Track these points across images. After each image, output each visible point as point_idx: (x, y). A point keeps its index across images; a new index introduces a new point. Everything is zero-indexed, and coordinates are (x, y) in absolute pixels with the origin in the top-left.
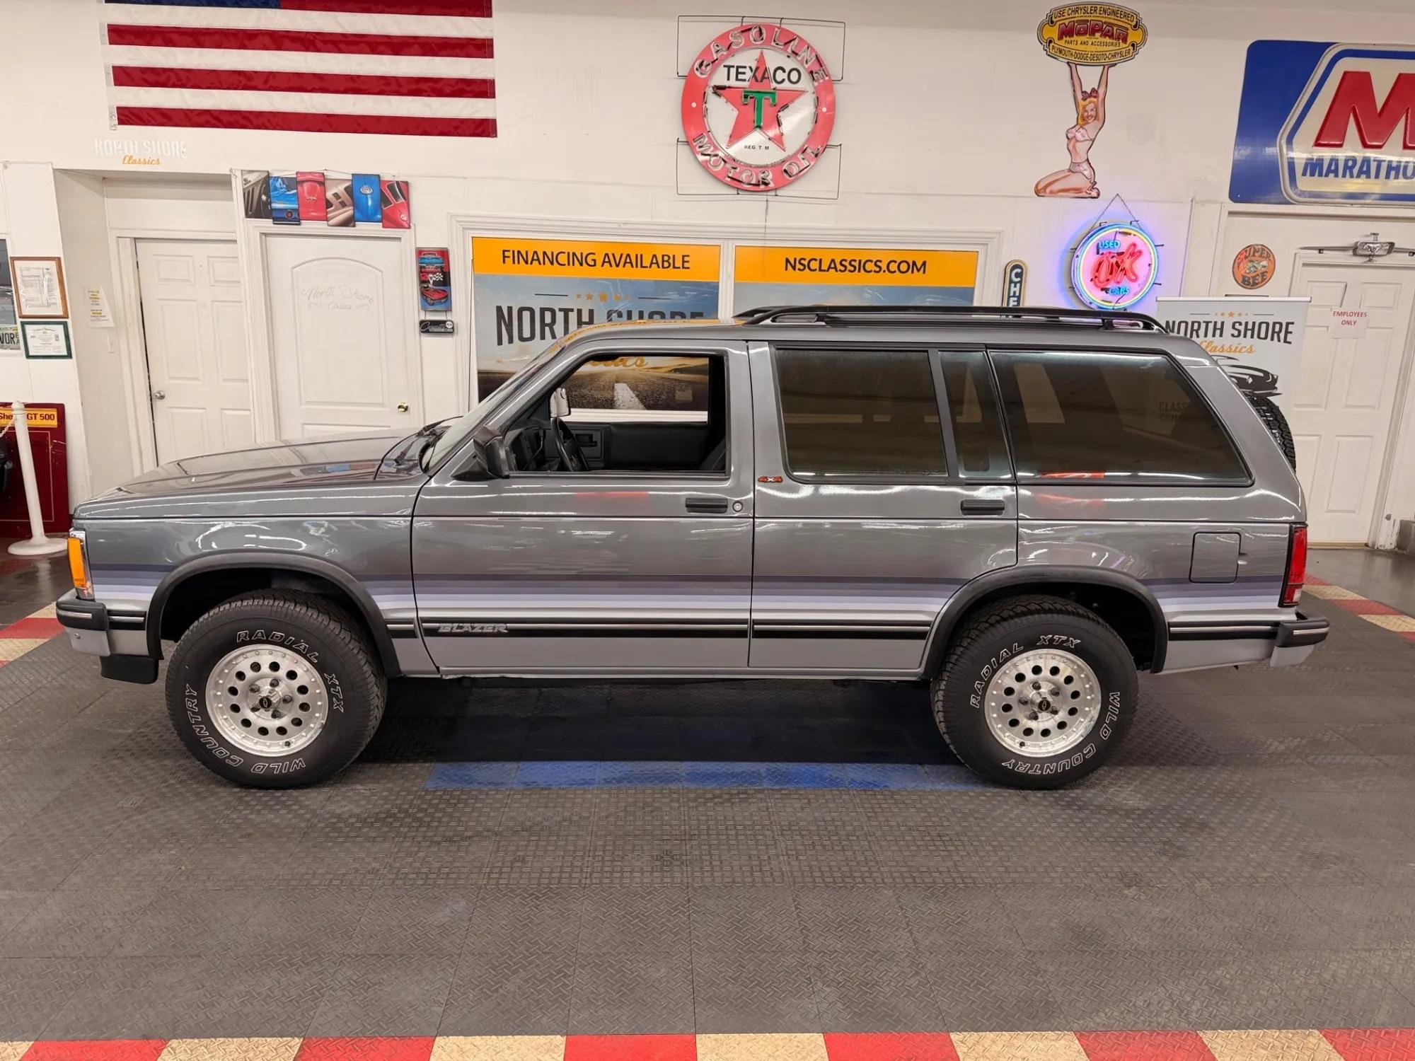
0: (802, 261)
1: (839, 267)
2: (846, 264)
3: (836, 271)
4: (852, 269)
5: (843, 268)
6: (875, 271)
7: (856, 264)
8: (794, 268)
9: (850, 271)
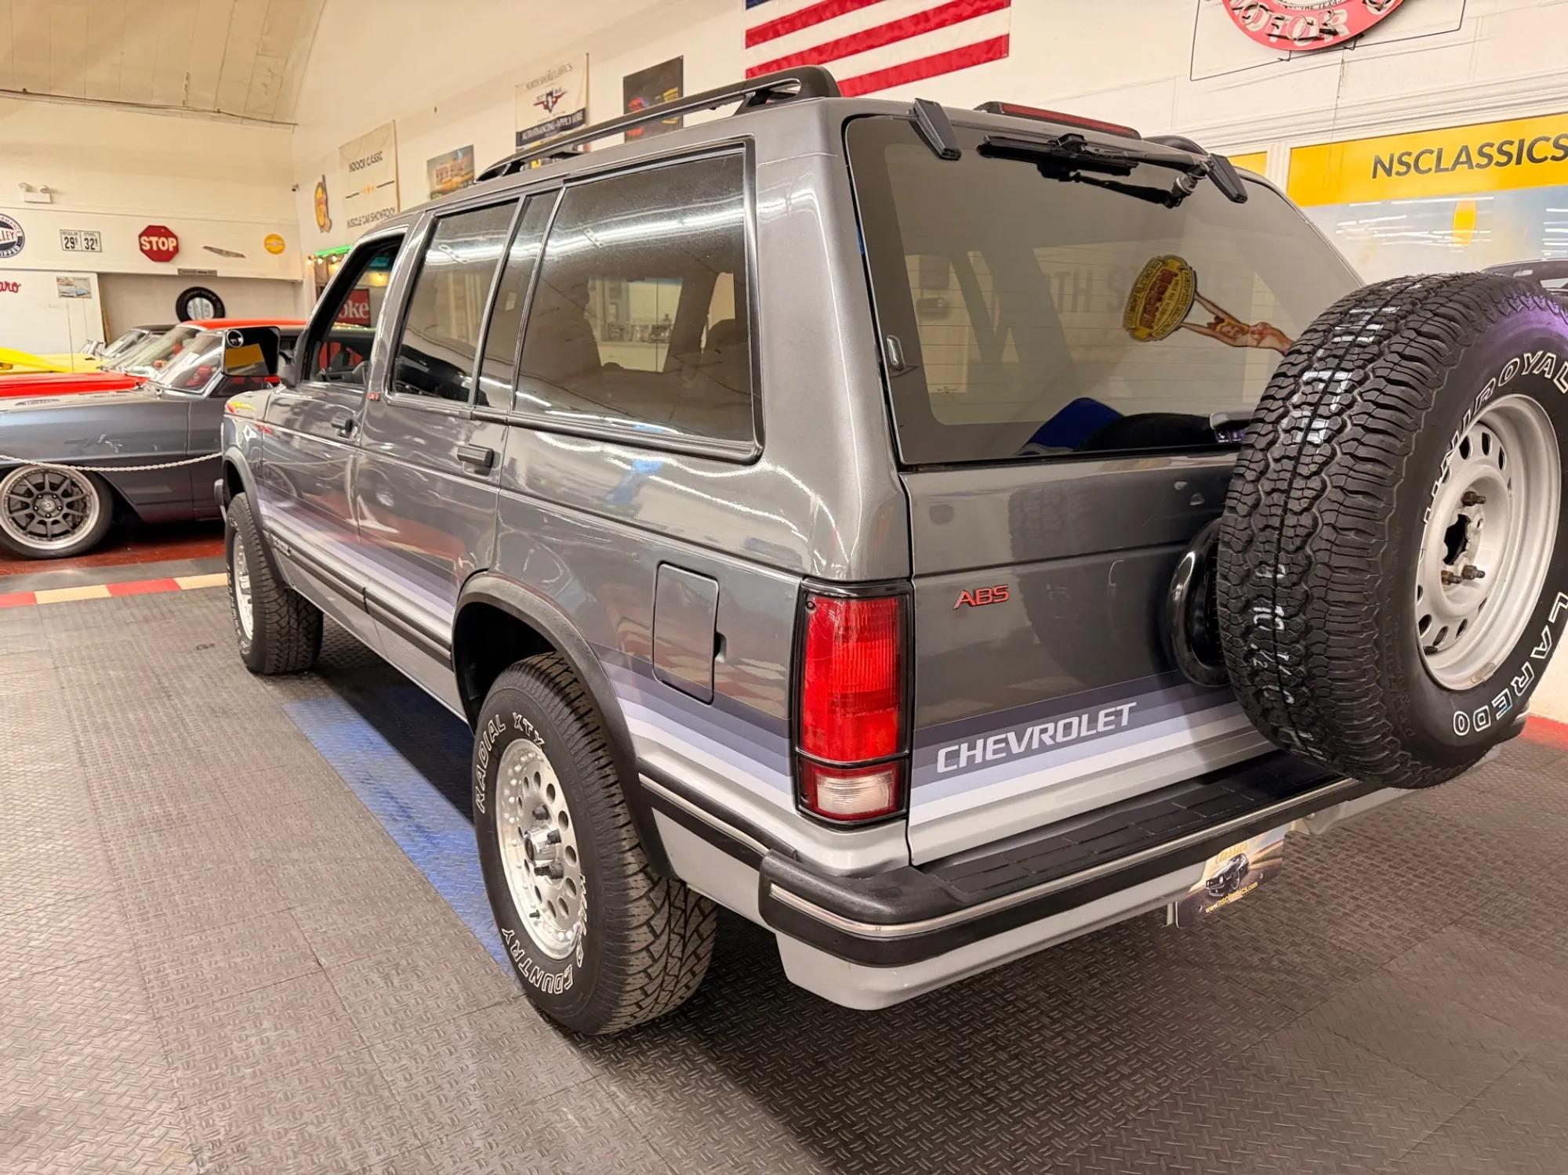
0: (1405, 159)
1: (1476, 159)
2: (1493, 151)
3: (1471, 167)
4: (1504, 159)
5: (1485, 161)
6: (1554, 158)
7: (1513, 150)
8: (1389, 172)
9: (1498, 164)
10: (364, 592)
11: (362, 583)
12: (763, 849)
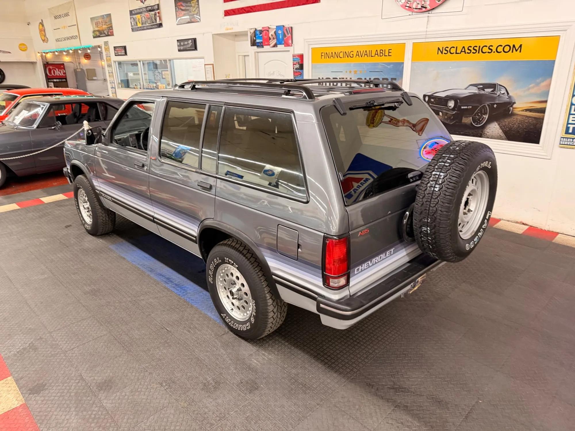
0: (447, 49)
1: (467, 51)
2: (471, 49)
3: (465, 53)
4: (475, 51)
5: (469, 52)
6: (489, 52)
7: (477, 49)
8: (442, 53)
9: (473, 53)
10: (153, 217)
11: (152, 214)
12: (316, 296)
